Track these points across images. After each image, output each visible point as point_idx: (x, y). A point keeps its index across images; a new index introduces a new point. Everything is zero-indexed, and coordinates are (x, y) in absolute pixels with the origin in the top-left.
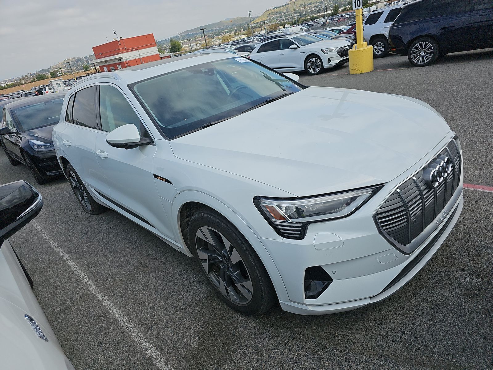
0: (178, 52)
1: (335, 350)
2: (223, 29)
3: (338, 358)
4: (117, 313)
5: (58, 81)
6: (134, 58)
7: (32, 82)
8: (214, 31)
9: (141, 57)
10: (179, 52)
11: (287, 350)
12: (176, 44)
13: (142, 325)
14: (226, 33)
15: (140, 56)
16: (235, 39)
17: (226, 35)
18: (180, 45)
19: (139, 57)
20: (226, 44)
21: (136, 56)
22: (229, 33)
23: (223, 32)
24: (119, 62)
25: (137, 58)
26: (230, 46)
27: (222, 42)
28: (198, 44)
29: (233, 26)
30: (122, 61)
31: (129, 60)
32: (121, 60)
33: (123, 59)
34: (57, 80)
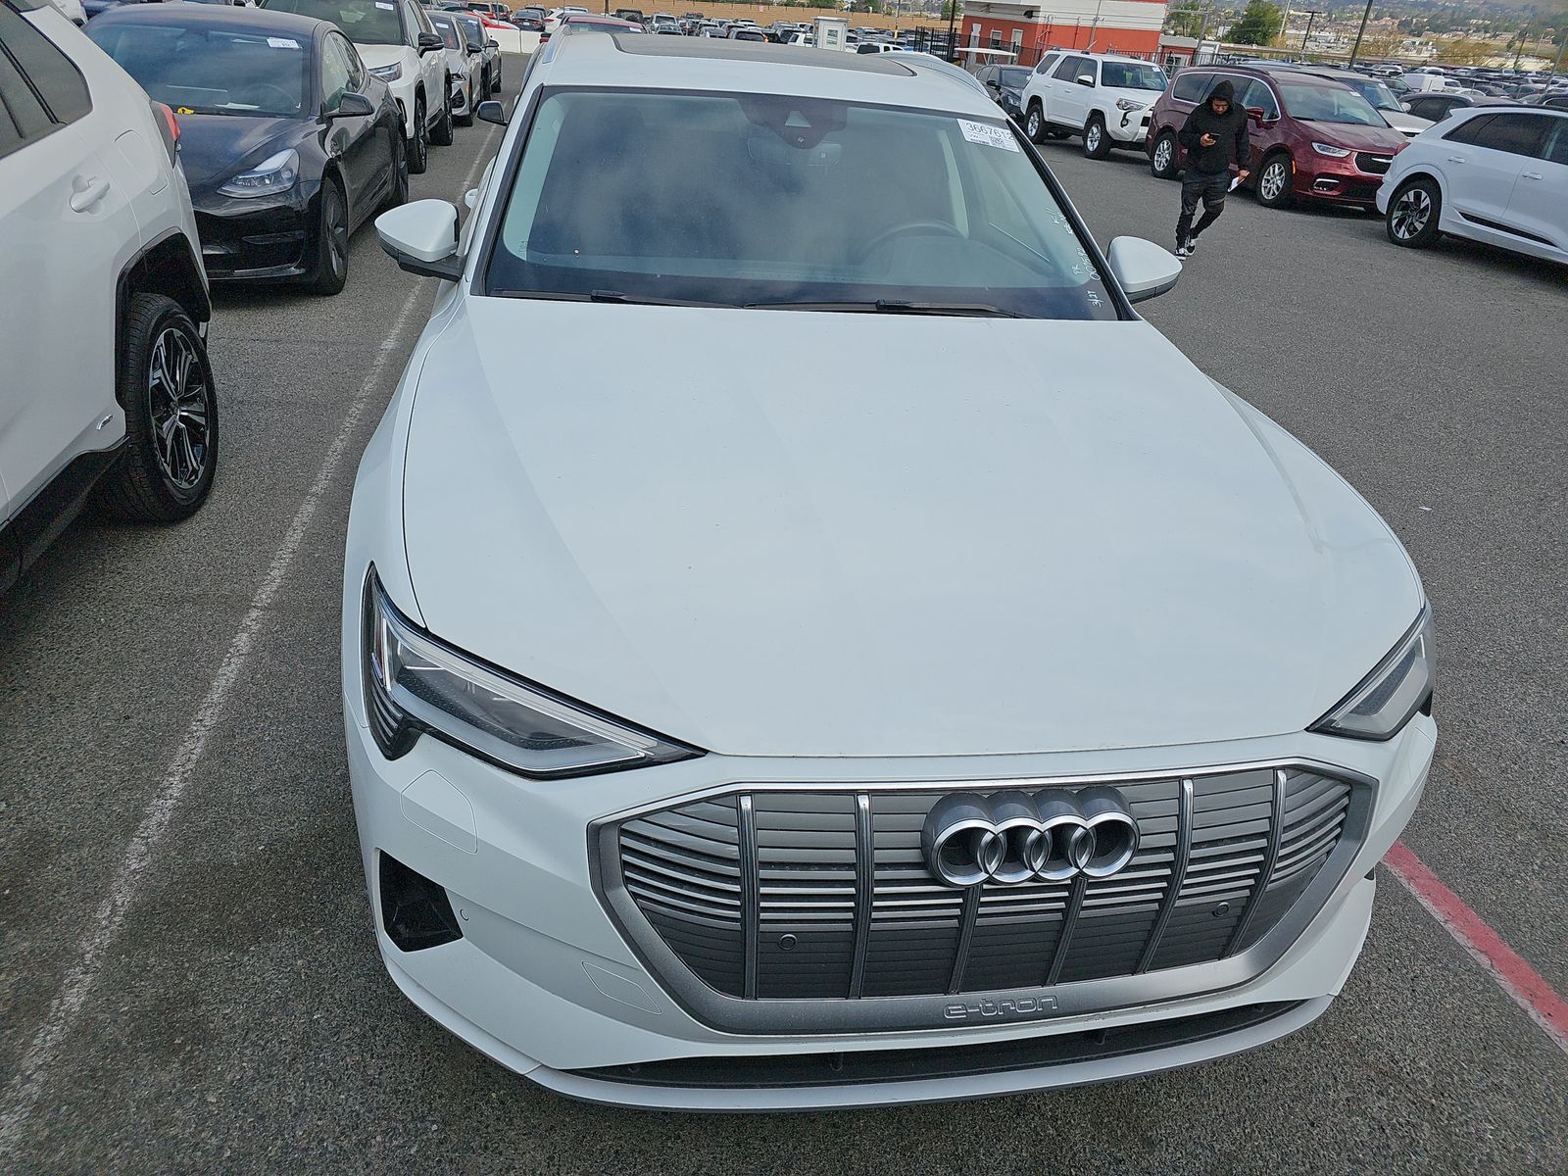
0: (1255, 47)
1: (435, 1127)
2: (1475, 14)
3: (414, 1149)
4: (228, 673)
5: (836, 23)
6: (1074, 23)
7: (786, 5)
8: (1434, 11)
9: (1099, 24)
10: (1260, 48)
11: (357, 1030)
12: (1264, 15)
13: (224, 738)
14: (1478, 31)
15: (1096, 20)
16: (1493, 63)
17: (1475, 38)
18: (1277, 23)
19: (1090, 24)
20: (1442, 70)
21: (1082, 17)
22: (1488, 35)
23: (1466, 25)
24: (1025, 19)
25: (1082, 24)
26: (1446, 83)
27: (1440, 57)
28: (1346, 40)
29: (1521, 14)
30: (1033, 20)
31: (1055, 22)
32: (1031, 16)
33: (1041, 14)
34: (836, 19)
